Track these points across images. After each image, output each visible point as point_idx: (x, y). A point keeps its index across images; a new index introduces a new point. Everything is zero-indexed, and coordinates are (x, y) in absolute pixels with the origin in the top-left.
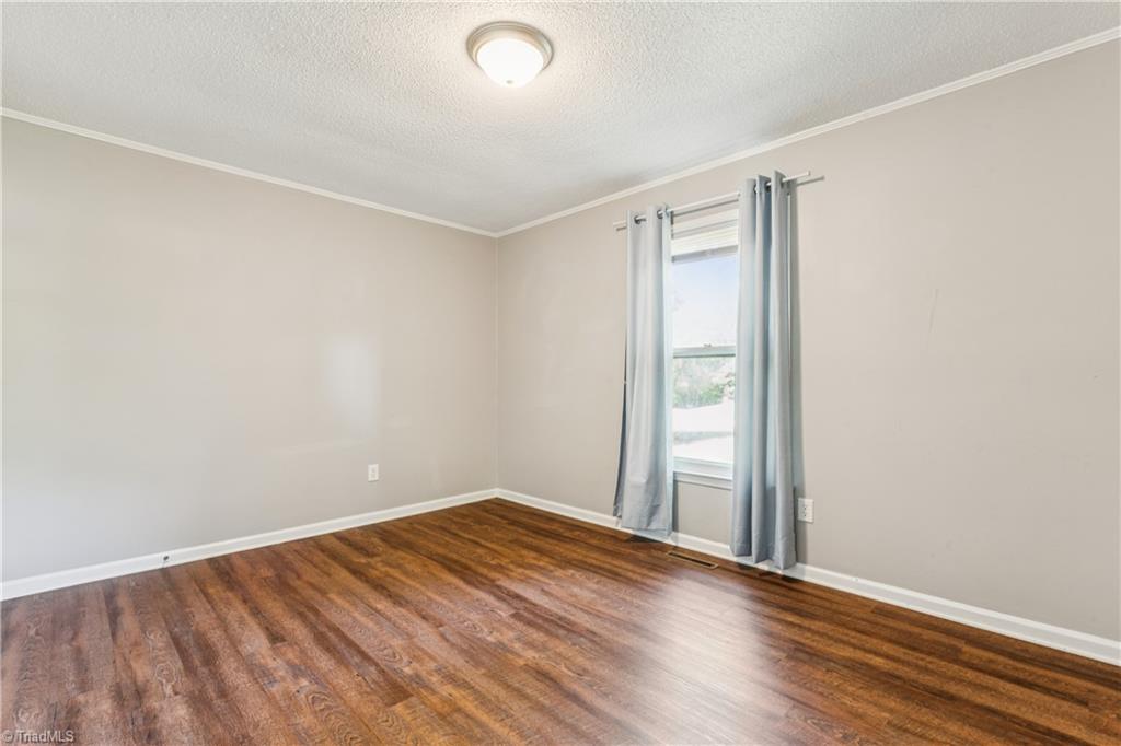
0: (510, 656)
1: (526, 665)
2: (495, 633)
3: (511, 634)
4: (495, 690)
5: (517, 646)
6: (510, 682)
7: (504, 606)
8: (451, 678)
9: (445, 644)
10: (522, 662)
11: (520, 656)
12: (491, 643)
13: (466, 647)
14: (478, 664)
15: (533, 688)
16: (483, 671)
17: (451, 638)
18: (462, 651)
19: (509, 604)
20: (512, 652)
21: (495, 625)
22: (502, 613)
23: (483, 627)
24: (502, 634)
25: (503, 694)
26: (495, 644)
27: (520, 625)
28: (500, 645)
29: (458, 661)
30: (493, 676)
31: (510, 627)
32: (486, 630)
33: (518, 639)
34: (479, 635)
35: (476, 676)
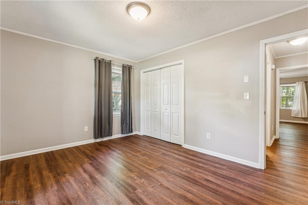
0: (138, 175)
1: (134, 173)
2: (142, 182)
3: (137, 181)
4: (141, 168)
5: (136, 178)
6: (138, 170)
7: (139, 195)
8: (151, 170)
9: (157, 178)
10: (135, 173)
11: (135, 175)
12: (143, 179)
13: (150, 178)
14: (146, 173)
15: (133, 168)
16: (144, 172)
17: (155, 180)
18: (151, 176)
19: (137, 196)
20: (137, 176)
21: (142, 185)
22: (140, 190)
23: (146, 185)
24: (140, 181)
25: (140, 167)
26: (142, 178)
27: (134, 185)
28: (140, 178)
29: (151, 174)
30: (142, 171)
31: (137, 184)
32: (145, 183)
33: (135, 180)
34: (147, 181)
35: (146, 170)
